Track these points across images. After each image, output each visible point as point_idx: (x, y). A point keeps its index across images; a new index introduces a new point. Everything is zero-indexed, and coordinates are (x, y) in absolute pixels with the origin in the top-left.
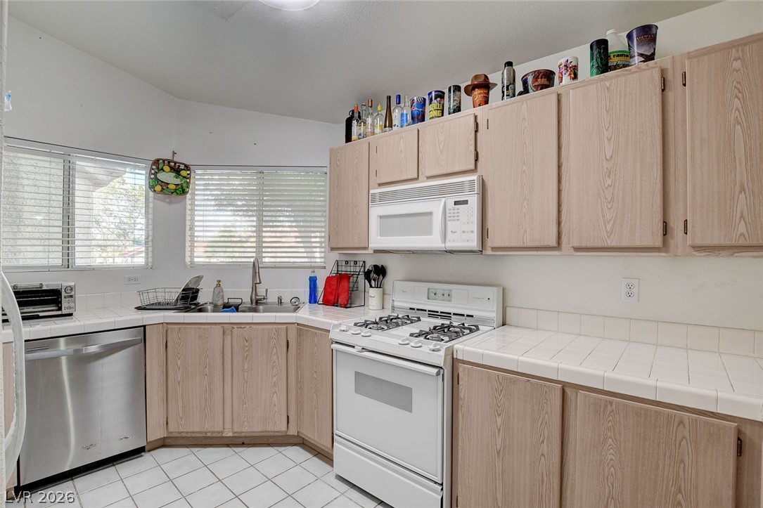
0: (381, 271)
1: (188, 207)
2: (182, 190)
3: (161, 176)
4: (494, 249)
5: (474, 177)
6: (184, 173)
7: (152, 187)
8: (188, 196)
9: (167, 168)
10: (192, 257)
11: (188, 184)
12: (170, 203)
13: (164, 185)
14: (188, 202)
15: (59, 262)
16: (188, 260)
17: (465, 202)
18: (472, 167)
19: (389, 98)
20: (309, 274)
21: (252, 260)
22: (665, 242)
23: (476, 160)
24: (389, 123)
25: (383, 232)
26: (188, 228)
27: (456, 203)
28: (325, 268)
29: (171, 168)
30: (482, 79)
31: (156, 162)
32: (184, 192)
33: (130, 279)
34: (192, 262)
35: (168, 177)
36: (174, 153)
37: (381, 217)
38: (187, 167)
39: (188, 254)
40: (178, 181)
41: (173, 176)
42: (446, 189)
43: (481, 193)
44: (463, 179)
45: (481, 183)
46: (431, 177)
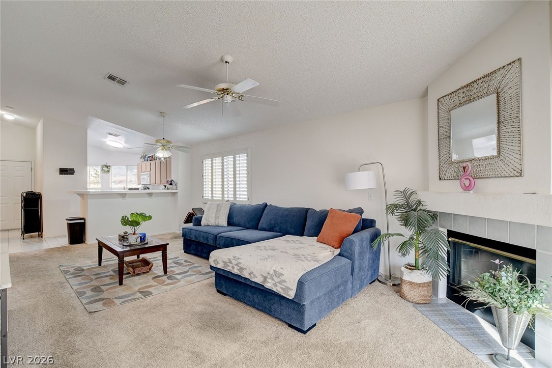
1: (110, 174)
2: (108, 171)
7: (101, 172)
8: (110, 172)
12: (106, 174)
13: (104, 170)
18: (150, 170)
19: (145, 155)
22: (161, 183)
29: (106, 166)
31: (103, 166)
35: (105, 169)
41: (106, 168)
42: (147, 174)
43: (150, 175)
44: (149, 173)
45: (150, 173)
46: (147, 172)
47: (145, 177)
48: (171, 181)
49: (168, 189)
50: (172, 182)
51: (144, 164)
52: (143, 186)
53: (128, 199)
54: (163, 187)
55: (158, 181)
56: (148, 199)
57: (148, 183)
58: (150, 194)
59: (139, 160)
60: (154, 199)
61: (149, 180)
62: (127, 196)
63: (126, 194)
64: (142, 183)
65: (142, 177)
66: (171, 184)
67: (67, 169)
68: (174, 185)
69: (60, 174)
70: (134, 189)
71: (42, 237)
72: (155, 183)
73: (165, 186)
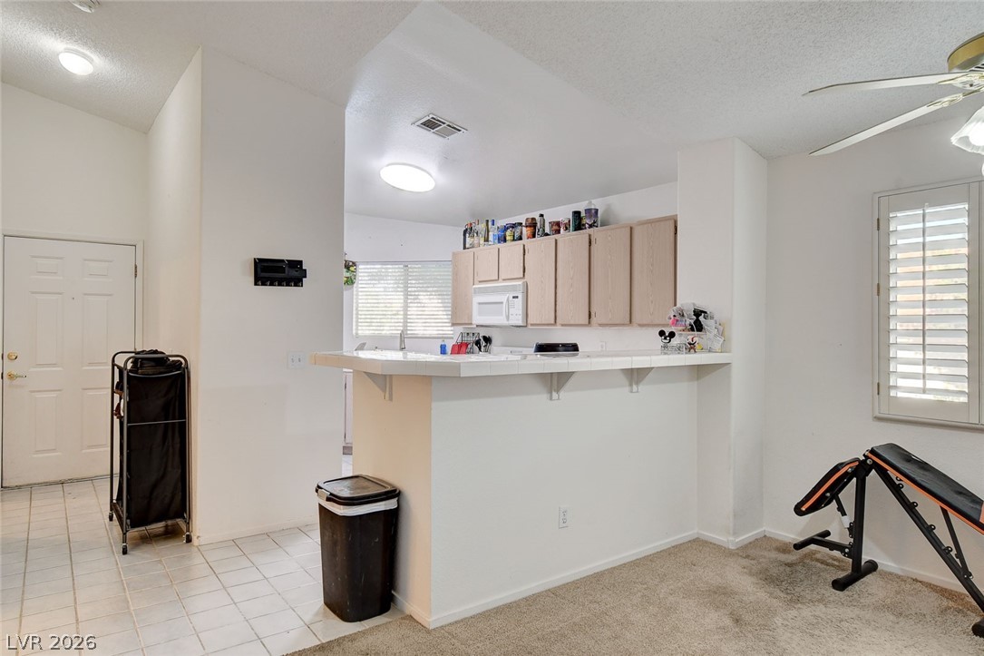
0: (488, 340)
1: (355, 293)
2: (351, 281)
4: (532, 325)
5: (520, 282)
6: (351, 269)
8: (355, 285)
10: (357, 329)
11: (355, 276)
14: (355, 289)
16: (354, 332)
17: (517, 297)
19: (487, 221)
20: (440, 342)
21: (399, 332)
22: (590, 322)
23: (524, 272)
24: (487, 240)
25: (480, 314)
26: (354, 308)
27: (514, 297)
28: (452, 338)
30: (530, 220)
32: (353, 283)
34: (357, 334)
36: (346, 254)
37: (479, 303)
38: (354, 264)
40: (348, 275)
43: (526, 292)
44: (516, 282)
45: (525, 286)
46: (504, 280)
48: (697, 314)
49: (692, 347)
50: (703, 318)
51: (487, 253)
57: (517, 320)
61: (517, 311)
64: (480, 320)
65: (479, 299)
66: (697, 327)
67: (280, 264)
68: (710, 332)
69: (256, 284)
70: (564, 348)
71: (189, 540)
72: (553, 322)
73: (667, 334)
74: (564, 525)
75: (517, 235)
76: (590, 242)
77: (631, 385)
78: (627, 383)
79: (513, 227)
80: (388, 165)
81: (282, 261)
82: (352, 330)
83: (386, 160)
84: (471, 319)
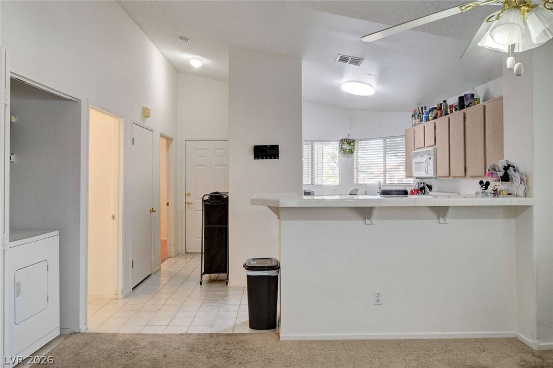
1: (355, 158)
2: (351, 152)
3: (344, 146)
4: (439, 177)
6: (352, 144)
7: (340, 152)
8: (355, 153)
9: (345, 143)
10: (357, 180)
11: (354, 148)
12: (347, 157)
13: (345, 150)
14: (355, 156)
15: (310, 183)
16: (355, 182)
18: (433, 144)
19: (422, 108)
22: (465, 175)
23: (435, 141)
24: (422, 120)
26: (355, 168)
27: (430, 159)
28: (413, 186)
29: (347, 142)
30: (439, 105)
31: (342, 140)
32: (353, 152)
33: (333, 190)
34: (357, 183)
35: (346, 146)
36: (349, 135)
37: (416, 163)
38: (354, 141)
39: (355, 180)
40: (350, 148)
41: (348, 146)
42: (428, 153)
43: (435, 155)
44: (431, 148)
45: (435, 151)
46: (427, 147)
47: (423, 159)
48: (506, 168)
49: (496, 193)
50: (511, 171)
51: (419, 129)
52: (418, 180)
53: (377, 223)
54: (479, 188)
55: (458, 169)
56: (432, 223)
57: (431, 174)
58: (440, 211)
59: (406, 120)
60: (451, 223)
61: (431, 168)
62: (375, 213)
63: (371, 209)
64: (416, 174)
65: (415, 160)
66: (506, 178)
67: (265, 148)
68: (516, 182)
69: (255, 159)
70: (396, 193)
71: (227, 284)
72: (448, 175)
73: (484, 184)
74: (378, 303)
75: (434, 115)
76: (465, 118)
77: (439, 218)
78: (436, 217)
79: (431, 111)
80: (345, 82)
81: (267, 146)
82: (353, 181)
83: (344, 80)
84: (412, 174)
